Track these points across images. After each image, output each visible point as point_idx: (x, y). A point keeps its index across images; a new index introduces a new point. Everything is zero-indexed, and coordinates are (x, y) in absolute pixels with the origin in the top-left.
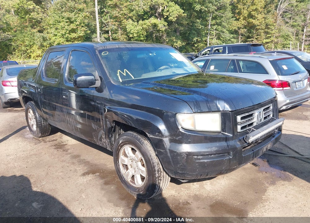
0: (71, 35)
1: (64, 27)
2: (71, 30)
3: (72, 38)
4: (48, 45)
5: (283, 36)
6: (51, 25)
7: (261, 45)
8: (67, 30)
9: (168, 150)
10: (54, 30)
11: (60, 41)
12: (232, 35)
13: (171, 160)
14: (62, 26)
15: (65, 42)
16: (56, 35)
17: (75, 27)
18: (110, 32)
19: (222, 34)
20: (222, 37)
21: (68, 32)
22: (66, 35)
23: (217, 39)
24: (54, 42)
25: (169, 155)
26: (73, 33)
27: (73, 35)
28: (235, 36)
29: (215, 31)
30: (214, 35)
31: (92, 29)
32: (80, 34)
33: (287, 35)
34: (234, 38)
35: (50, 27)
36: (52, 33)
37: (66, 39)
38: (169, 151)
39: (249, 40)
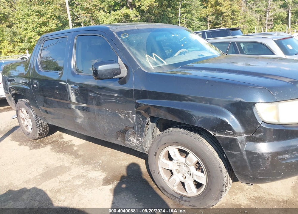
0: (42, 28)
1: (35, 21)
2: (42, 23)
3: (44, 32)
4: (19, 40)
5: (248, 22)
6: (20, 19)
7: (238, 29)
8: (38, 23)
9: (244, 151)
10: (24, 24)
11: (31, 35)
12: (201, 23)
13: (248, 164)
14: (32, 20)
15: (36, 36)
16: (26, 29)
17: (46, 20)
18: (82, 25)
19: (191, 22)
20: (192, 25)
21: (39, 25)
22: (37, 28)
23: (187, 27)
24: (25, 36)
25: (245, 157)
26: (44, 26)
27: (45, 29)
28: (204, 23)
29: (185, 19)
30: (185, 23)
31: (64, 22)
32: (52, 27)
33: (251, 20)
34: (203, 25)
35: (19, 21)
36: (21, 27)
37: (37, 33)
38: (245, 153)
39: (218, 26)
